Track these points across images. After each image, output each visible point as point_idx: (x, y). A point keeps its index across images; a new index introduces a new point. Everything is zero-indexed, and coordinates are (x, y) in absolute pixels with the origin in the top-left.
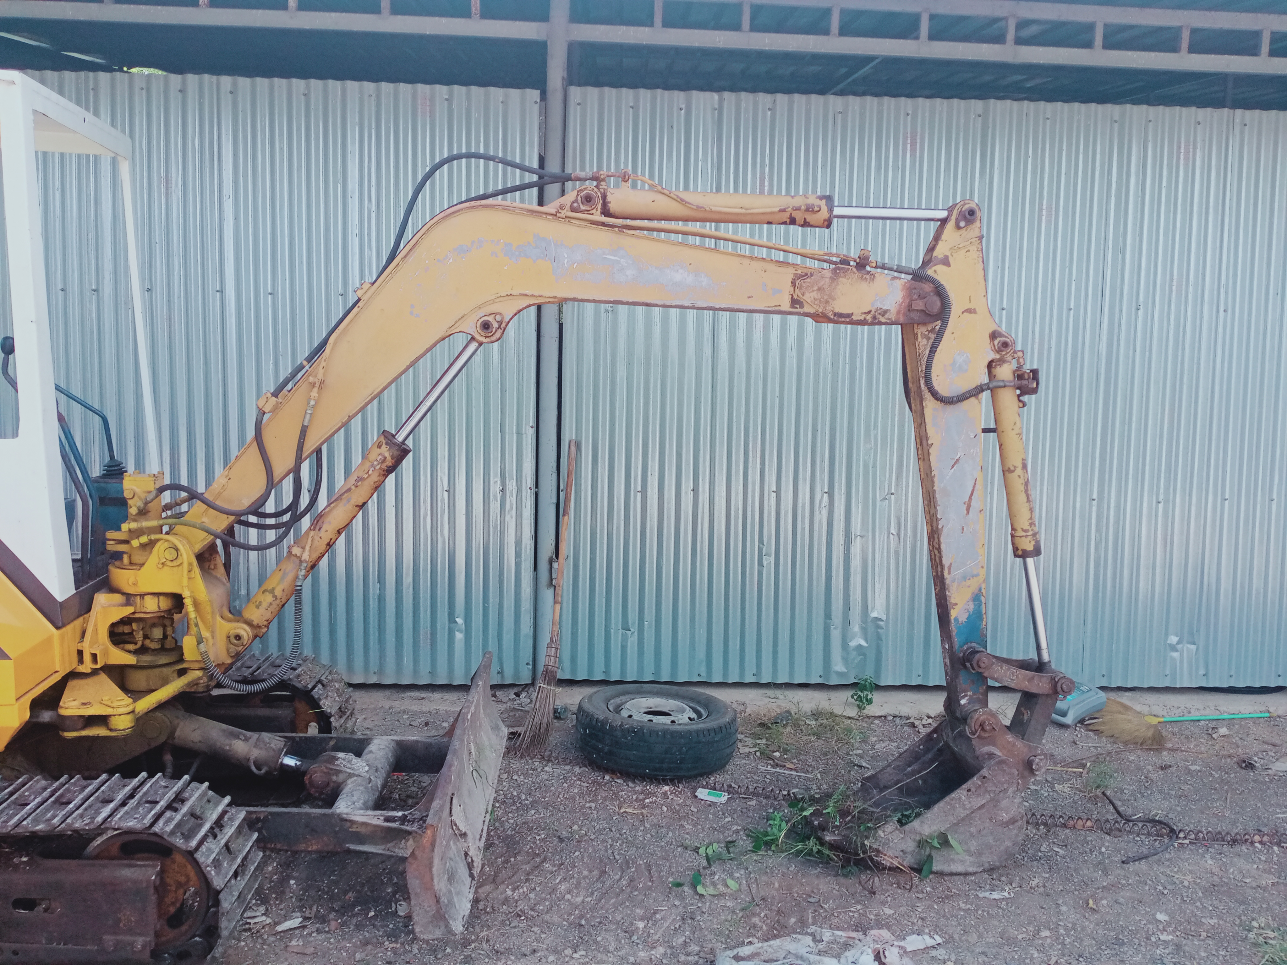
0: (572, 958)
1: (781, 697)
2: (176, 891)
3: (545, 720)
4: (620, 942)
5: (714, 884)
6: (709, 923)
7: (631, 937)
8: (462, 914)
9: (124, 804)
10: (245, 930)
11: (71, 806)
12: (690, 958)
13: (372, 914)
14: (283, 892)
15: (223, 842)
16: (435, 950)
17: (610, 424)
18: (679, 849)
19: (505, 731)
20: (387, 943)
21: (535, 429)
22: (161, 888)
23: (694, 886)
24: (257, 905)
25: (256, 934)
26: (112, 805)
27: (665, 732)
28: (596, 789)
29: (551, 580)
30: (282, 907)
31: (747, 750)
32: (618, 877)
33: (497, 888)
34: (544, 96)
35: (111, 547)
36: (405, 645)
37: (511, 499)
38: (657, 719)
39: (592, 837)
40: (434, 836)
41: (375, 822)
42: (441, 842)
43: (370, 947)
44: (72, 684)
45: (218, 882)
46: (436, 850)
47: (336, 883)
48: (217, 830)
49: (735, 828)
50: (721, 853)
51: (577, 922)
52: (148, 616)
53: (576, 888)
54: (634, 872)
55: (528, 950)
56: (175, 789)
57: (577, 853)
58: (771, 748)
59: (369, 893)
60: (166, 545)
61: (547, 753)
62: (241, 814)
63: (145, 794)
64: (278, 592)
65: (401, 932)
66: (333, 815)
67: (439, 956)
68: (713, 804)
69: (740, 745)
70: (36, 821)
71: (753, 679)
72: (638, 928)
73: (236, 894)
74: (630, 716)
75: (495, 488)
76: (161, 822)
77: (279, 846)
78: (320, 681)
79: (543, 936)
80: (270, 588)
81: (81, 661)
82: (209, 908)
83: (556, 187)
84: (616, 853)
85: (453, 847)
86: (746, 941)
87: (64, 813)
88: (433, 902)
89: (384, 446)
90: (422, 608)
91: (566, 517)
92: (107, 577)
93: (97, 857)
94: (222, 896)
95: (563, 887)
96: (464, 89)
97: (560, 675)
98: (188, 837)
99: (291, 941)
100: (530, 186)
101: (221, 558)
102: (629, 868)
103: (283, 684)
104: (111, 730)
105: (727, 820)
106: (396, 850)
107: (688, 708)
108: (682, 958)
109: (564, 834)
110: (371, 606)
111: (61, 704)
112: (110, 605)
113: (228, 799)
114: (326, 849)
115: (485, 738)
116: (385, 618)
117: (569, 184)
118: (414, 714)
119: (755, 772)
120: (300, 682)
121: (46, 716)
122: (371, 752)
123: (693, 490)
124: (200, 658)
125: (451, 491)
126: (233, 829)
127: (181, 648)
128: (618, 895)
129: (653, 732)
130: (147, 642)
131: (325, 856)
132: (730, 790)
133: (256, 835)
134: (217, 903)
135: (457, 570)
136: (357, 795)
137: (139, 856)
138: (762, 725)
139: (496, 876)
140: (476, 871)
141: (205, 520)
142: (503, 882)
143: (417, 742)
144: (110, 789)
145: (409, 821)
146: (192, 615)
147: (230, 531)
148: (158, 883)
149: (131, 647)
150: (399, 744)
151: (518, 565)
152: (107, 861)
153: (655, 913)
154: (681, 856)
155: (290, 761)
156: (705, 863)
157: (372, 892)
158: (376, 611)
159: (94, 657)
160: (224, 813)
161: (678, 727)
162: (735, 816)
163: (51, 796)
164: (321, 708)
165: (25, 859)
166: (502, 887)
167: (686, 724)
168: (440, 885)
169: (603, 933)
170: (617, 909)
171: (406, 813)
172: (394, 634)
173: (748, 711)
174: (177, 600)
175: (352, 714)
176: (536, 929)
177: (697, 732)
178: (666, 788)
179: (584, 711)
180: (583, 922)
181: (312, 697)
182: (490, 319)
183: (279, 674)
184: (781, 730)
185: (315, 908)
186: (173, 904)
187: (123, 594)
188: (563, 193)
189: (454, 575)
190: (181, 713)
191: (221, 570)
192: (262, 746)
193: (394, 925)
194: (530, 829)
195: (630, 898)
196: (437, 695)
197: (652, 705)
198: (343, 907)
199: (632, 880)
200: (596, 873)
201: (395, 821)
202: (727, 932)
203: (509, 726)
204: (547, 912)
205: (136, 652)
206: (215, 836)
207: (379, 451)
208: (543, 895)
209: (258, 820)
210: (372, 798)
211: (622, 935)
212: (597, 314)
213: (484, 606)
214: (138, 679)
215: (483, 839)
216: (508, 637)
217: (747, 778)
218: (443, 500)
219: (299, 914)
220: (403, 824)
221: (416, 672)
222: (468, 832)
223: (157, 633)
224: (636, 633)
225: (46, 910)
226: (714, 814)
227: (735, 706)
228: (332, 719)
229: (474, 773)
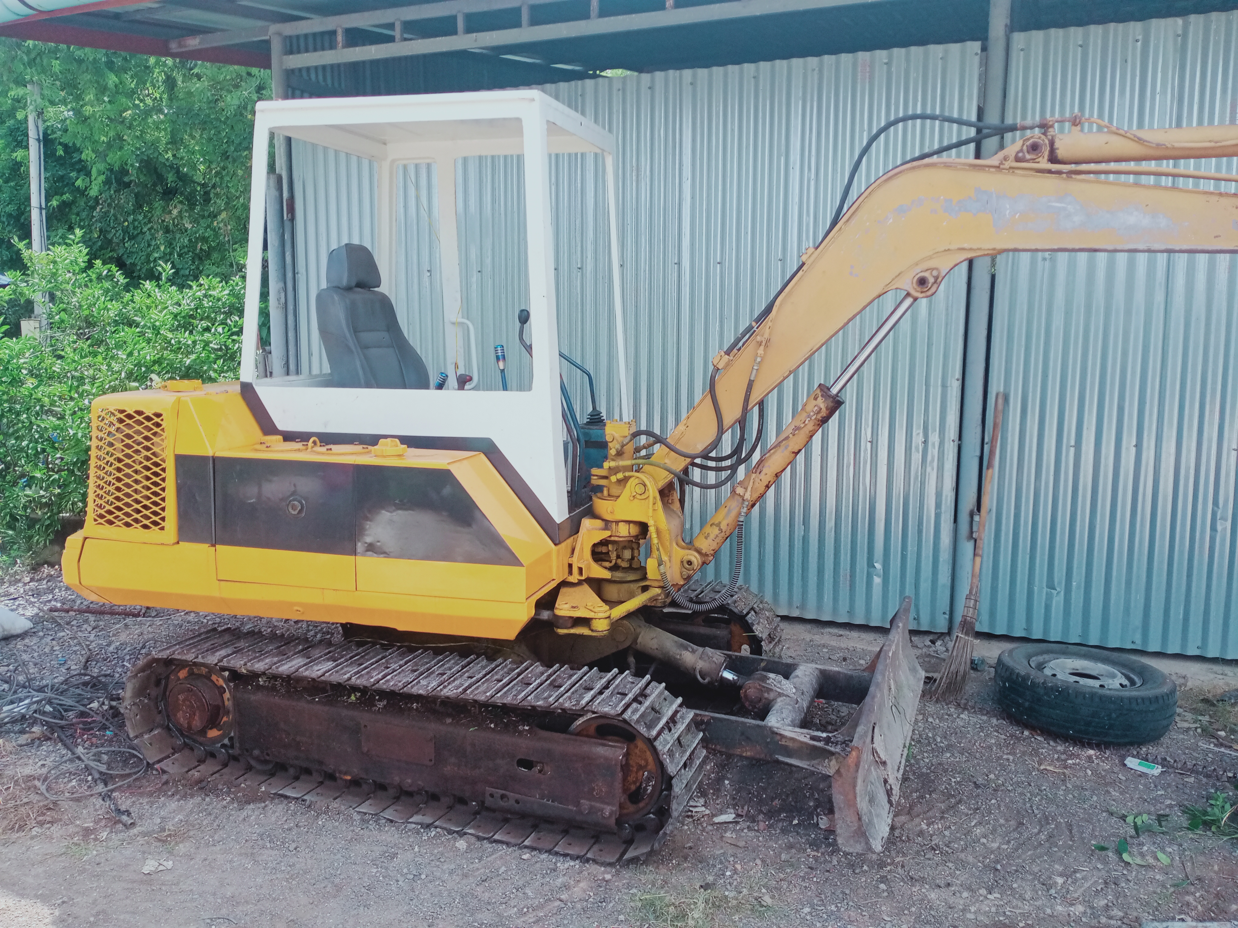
0: (986, 898)
1: (1230, 674)
2: (637, 773)
3: (962, 669)
4: (1037, 893)
5: (1142, 855)
6: (1135, 892)
7: (1048, 890)
8: (881, 835)
9: (601, 693)
10: (688, 817)
11: (562, 689)
12: (1112, 922)
13: (795, 822)
14: (719, 790)
15: (676, 736)
16: (853, 865)
17: (1042, 376)
18: (1104, 814)
19: (923, 674)
20: (809, 850)
21: (960, 382)
22: (626, 768)
23: (1119, 853)
24: (698, 797)
25: (697, 822)
26: (592, 692)
27: (1093, 695)
28: (1015, 743)
29: (971, 532)
30: (718, 802)
31: (1186, 725)
32: (1036, 831)
33: (912, 820)
34: (984, 49)
35: (595, 481)
36: (826, 584)
37: (933, 452)
38: (1083, 681)
39: (1010, 788)
40: (859, 758)
41: (802, 739)
42: (864, 766)
43: (793, 851)
44: (563, 590)
45: (672, 769)
46: (860, 771)
47: (764, 789)
48: (671, 725)
49: (1168, 802)
50: (1150, 825)
51: (993, 865)
52: (621, 539)
53: (992, 833)
54: (1053, 829)
55: (942, 883)
56: (640, 685)
57: (993, 801)
58: (1215, 726)
59: (793, 803)
60: (637, 481)
61: (963, 701)
62: (690, 714)
63: (617, 686)
64: (723, 526)
65: (822, 842)
66: (765, 727)
67: (857, 871)
68: (1143, 775)
69: (1177, 719)
70: (537, 698)
71: (1197, 652)
72: (1056, 883)
73: (685, 782)
74: (1054, 675)
75: (918, 439)
76: (629, 711)
77: (718, 747)
78: (753, 609)
79: (958, 872)
80: (716, 522)
81: (570, 573)
82: (662, 791)
83: (995, 140)
84: (1034, 808)
85: (874, 773)
86: (1178, 917)
87: (557, 694)
88: (855, 819)
89: (820, 398)
90: (842, 551)
91: (990, 471)
92: (591, 506)
93: (579, 734)
94: (674, 781)
95: (978, 831)
96: (903, 50)
97: (978, 628)
98: (650, 727)
99: (725, 832)
100: (967, 142)
101: (677, 495)
102: (1048, 823)
103: (723, 609)
104: (592, 631)
105: (1159, 793)
106: (820, 768)
107: (1120, 674)
108: (1103, 920)
109: (980, 781)
110: (796, 546)
111: (556, 605)
112: (593, 529)
113: (680, 700)
114: (758, 756)
115: (903, 678)
116: (808, 557)
117: (1008, 136)
118: (833, 649)
119: (1196, 748)
120: (736, 607)
121: (545, 615)
122: (797, 676)
123: (1136, 446)
124: (659, 578)
125: (874, 442)
126: (684, 726)
127: (645, 568)
128: (1035, 848)
129: (1080, 693)
130: (619, 561)
131: (755, 763)
132: (1164, 763)
133: (701, 734)
134: (670, 787)
135: (877, 518)
136: (785, 713)
137: (610, 738)
138: (1206, 701)
139: (911, 808)
140: (895, 799)
141: (667, 461)
142: (918, 816)
143: (839, 672)
144: (591, 679)
145: (833, 743)
146: (655, 541)
147: (686, 471)
148: (624, 763)
149: (607, 564)
150: (823, 672)
151: (938, 516)
152: (586, 739)
153: (1075, 872)
154: (1106, 821)
155: (729, 675)
156: (1132, 832)
157: (796, 802)
158: (801, 551)
159: (580, 570)
160: (676, 712)
161: (1108, 692)
162: (1169, 790)
163: (546, 680)
164: (753, 632)
165: (527, 728)
166: (917, 820)
167: (1115, 690)
168: (862, 804)
169: (1019, 881)
170: (1034, 861)
171: (830, 735)
172: (816, 573)
173: (1190, 684)
174: (644, 527)
175: (779, 641)
176: (950, 865)
177: (1130, 699)
178: (1091, 752)
179: (1004, 665)
180: (999, 867)
181: (747, 621)
182: (926, 274)
183: (719, 599)
184: (1229, 708)
185: (746, 808)
186: (634, 783)
187: (603, 520)
188: (1002, 147)
189: (874, 523)
190: (643, 623)
191: (677, 504)
192: (706, 658)
193: (816, 835)
194: (946, 771)
195: (1048, 853)
196: (854, 634)
197: (1078, 667)
198: (769, 811)
199: (1050, 837)
200: (1013, 823)
201: (820, 741)
202: (1155, 904)
203: (926, 671)
204: (962, 851)
205: (611, 569)
206: (670, 730)
207: (815, 402)
208: (958, 835)
209: (702, 722)
210: (799, 717)
211: (1039, 886)
212: (1033, 263)
213: (902, 553)
214: (612, 591)
215: (901, 771)
216: (925, 586)
217: (1185, 754)
218: (866, 449)
219: (732, 811)
220: (827, 744)
221: (835, 610)
222: (888, 762)
223: (627, 554)
224: (1062, 593)
225: (540, 771)
226: (1145, 785)
227: (1174, 678)
228: (763, 643)
229: (893, 708)
